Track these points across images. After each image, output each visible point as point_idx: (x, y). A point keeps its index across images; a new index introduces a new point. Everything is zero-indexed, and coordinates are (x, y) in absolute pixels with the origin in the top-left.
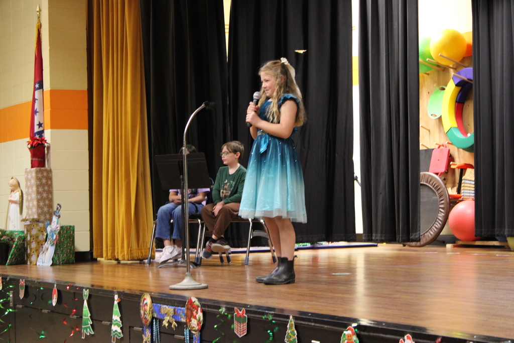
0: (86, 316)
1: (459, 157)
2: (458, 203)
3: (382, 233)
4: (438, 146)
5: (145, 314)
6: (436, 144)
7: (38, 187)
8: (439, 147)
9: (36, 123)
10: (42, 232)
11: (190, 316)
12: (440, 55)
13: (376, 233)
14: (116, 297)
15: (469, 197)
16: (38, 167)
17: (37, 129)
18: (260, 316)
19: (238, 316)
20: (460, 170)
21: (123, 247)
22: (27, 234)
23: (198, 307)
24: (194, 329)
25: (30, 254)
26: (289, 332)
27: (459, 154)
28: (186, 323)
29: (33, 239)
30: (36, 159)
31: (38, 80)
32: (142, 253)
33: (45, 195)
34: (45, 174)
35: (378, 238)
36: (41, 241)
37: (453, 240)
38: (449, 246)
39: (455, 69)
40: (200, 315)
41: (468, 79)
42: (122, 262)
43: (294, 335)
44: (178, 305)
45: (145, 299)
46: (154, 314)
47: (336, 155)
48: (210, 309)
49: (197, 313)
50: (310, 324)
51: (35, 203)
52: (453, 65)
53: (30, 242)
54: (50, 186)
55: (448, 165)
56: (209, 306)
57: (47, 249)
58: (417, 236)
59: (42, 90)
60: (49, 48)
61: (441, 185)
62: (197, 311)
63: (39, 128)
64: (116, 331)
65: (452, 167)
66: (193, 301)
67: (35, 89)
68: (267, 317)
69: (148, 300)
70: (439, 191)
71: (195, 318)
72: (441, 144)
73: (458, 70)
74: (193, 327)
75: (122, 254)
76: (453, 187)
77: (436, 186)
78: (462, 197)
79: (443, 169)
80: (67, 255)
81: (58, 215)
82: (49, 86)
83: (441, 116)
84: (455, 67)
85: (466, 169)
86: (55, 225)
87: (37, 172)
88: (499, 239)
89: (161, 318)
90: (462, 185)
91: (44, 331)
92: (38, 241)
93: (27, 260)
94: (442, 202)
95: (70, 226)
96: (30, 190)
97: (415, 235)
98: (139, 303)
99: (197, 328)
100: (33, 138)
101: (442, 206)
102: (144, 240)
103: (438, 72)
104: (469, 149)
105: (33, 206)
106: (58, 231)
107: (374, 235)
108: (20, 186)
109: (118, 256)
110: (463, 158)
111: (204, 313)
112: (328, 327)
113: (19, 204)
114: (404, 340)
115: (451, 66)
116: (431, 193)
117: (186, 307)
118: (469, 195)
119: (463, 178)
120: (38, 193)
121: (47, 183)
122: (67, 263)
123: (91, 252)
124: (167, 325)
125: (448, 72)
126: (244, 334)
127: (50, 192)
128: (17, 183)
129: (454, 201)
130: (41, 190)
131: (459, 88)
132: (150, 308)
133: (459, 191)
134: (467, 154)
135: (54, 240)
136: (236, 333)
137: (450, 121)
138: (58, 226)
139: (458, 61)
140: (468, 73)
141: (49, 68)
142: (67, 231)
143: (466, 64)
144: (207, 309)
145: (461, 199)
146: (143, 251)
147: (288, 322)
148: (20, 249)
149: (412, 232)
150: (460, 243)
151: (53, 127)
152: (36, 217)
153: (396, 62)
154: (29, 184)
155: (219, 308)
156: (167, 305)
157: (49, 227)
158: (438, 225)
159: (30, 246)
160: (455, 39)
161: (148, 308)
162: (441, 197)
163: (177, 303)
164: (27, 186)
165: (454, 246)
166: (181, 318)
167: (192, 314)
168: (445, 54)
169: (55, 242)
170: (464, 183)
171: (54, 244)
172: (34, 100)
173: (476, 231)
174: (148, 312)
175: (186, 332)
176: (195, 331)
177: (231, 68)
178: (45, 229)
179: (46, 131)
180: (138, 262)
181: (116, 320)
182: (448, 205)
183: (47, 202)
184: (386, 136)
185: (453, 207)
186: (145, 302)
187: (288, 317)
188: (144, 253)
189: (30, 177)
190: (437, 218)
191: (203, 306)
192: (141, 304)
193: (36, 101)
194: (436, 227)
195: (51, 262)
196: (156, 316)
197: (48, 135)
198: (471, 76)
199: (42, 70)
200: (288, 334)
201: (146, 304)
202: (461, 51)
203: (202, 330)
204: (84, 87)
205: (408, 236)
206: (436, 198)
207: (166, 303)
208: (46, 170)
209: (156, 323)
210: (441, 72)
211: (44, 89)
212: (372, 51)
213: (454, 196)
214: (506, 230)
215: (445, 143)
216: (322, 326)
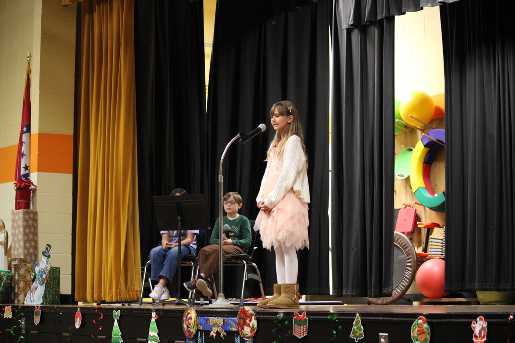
0: (115, 335)
1: (425, 217)
2: (425, 261)
3: (353, 288)
4: (404, 206)
5: (188, 327)
6: (403, 204)
7: (25, 228)
8: (405, 208)
9: (23, 165)
10: (29, 272)
12: (411, 116)
13: (347, 288)
14: (154, 314)
15: (436, 256)
16: (24, 208)
17: (23, 172)
18: (326, 317)
19: (298, 319)
20: (426, 229)
21: (111, 288)
22: (15, 273)
23: (253, 315)
24: (247, 336)
25: (17, 293)
26: (355, 328)
27: (425, 214)
28: (237, 333)
29: (21, 278)
30: (23, 201)
31: (25, 123)
33: (31, 237)
34: (32, 216)
35: (349, 293)
36: (28, 281)
37: (419, 298)
38: (415, 304)
39: (423, 131)
40: (254, 322)
41: (437, 140)
42: (112, 305)
43: (361, 330)
44: (227, 316)
45: (189, 313)
46: (199, 326)
48: (265, 316)
49: (250, 321)
50: (378, 318)
51: (22, 244)
52: (421, 127)
53: (18, 281)
54: (36, 228)
55: (415, 225)
56: (264, 313)
57: (36, 288)
58: (389, 291)
59: (29, 133)
60: (39, 92)
61: (409, 244)
62: (251, 319)
63: (25, 170)
65: (419, 226)
66: (247, 310)
67: (22, 133)
68: (331, 317)
70: (407, 250)
71: (248, 325)
72: (407, 204)
73: (426, 131)
74: (247, 334)
75: (110, 295)
76: (418, 247)
77: (403, 244)
78: (429, 256)
79: (409, 229)
80: (53, 296)
81: (47, 255)
82: (38, 130)
83: (409, 177)
84: (422, 129)
85: (433, 229)
87: (24, 214)
88: (465, 295)
89: (208, 329)
90: (430, 244)
92: (26, 280)
93: (14, 299)
94: (410, 260)
95: (56, 268)
96: (17, 231)
97: (388, 290)
98: (182, 318)
99: (250, 335)
100: (20, 181)
102: (132, 282)
103: (405, 133)
104: (438, 209)
105: (20, 247)
106: (48, 271)
107: (344, 290)
108: (4, 228)
109: (105, 298)
110: (428, 217)
111: (258, 319)
112: (398, 319)
113: (4, 245)
114: (477, 322)
115: (419, 127)
116: (400, 253)
117: (238, 316)
118: (436, 253)
119: (430, 237)
120: (25, 234)
121: (33, 224)
123: (73, 295)
124: (215, 335)
125: (416, 133)
126: (305, 335)
127: (35, 234)
128: (2, 224)
129: (421, 260)
130: (27, 231)
131: (428, 149)
132: (195, 321)
133: (425, 250)
134: (433, 213)
135: (44, 279)
136: (296, 335)
137: (417, 182)
138: (48, 265)
139: (426, 122)
140: (439, 134)
141: (39, 112)
142: (53, 272)
143: (434, 126)
144: (262, 316)
145: (428, 258)
146: (131, 293)
147: (354, 319)
148: (7, 288)
149: (385, 287)
150: (426, 300)
151: (40, 169)
152: (22, 257)
153: (371, 120)
154: (15, 225)
155: (277, 314)
156: (215, 317)
157: (37, 267)
158: (406, 284)
159: (18, 285)
160: (424, 101)
161: (192, 322)
162: (408, 255)
163: (227, 314)
164: (13, 227)
165: (421, 304)
166: (232, 327)
167: (245, 323)
168: (414, 116)
169: (45, 282)
170: (431, 242)
171: (43, 283)
172: (21, 143)
173: (446, 287)
174: (192, 325)
175: (238, 340)
176: (248, 338)
177: (210, 119)
178: (33, 270)
179: (32, 174)
180: (121, 304)
181: (154, 336)
182: (416, 264)
183: (33, 244)
184: (359, 192)
185: (420, 265)
186: (189, 316)
187: (354, 315)
188: (131, 295)
189: (17, 218)
190: (404, 276)
191: (257, 313)
192: (184, 319)
193: (23, 144)
194: (403, 285)
195: (41, 301)
196: (201, 328)
197: (34, 177)
198: (443, 138)
199: (30, 114)
200: (354, 330)
201: (191, 318)
202: (429, 114)
204: (71, 132)
205: (381, 290)
206: (403, 256)
207: (214, 315)
208: (32, 212)
209: (201, 335)
210: (408, 134)
211: (31, 132)
212: (346, 109)
213: (421, 254)
214: (477, 283)
215: (412, 203)
216: (391, 319)
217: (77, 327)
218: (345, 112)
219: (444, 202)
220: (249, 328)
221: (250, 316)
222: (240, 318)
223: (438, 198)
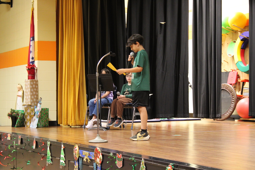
0: (48, 155)
1: (242, 76)
2: (241, 99)
3: (202, 114)
4: (232, 70)
5: (75, 155)
6: (231, 69)
7: (31, 89)
8: (232, 71)
9: (31, 57)
10: (33, 111)
11: (96, 157)
12: (233, 25)
13: (200, 114)
14: (62, 146)
15: (246, 96)
16: (31, 79)
17: (31, 60)
18: (129, 158)
19: (118, 158)
20: (242, 82)
21: (72, 119)
22: (25, 112)
23: (100, 152)
24: (98, 163)
25: (26, 122)
26: (142, 166)
27: (242, 75)
28: (94, 160)
29: (28, 115)
30: (30, 75)
31: (32, 36)
33: (34, 93)
34: (35, 82)
35: (201, 116)
37: (238, 118)
38: (236, 121)
40: (101, 156)
41: (247, 37)
43: (144, 168)
44: (90, 151)
45: (76, 147)
46: (80, 155)
47: (180, 75)
49: (99, 155)
50: (151, 163)
51: (30, 97)
52: (240, 30)
53: (27, 116)
54: (37, 88)
55: (237, 80)
57: (35, 120)
59: (34, 41)
60: (37, 20)
61: (233, 90)
62: (100, 154)
64: (62, 162)
65: (239, 81)
66: (98, 149)
67: (30, 41)
68: (132, 159)
69: (77, 148)
70: (232, 93)
71: (99, 157)
72: (233, 69)
74: (98, 162)
76: (239, 91)
77: (230, 90)
78: (243, 96)
79: (234, 82)
80: (45, 123)
81: (40, 103)
82: (37, 39)
83: (233, 56)
84: (241, 31)
85: (245, 82)
87: (31, 82)
89: (83, 157)
90: (244, 90)
91: (29, 161)
92: (31, 115)
93: (25, 125)
94: (233, 98)
95: (47, 108)
96: (27, 91)
97: (219, 115)
98: (73, 149)
99: (99, 163)
100: (29, 65)
101: (233, 101)
102: (82, 116)
103: (233, 33)
104: (247, 72)
105: (28, 98)
106: (40, 111)
107: (198, 114)
108: (22, 88)
109: (69, 123)
110: (244, 77)
111: (103, 155)
113: (22, 97)
115: (239, 30)
116: (228, 94)
117: (94, 152)
118: (246, 95)
119: (244, 87)
120: (31, 92)
121: (36, 87)
122: (45, 126)
123: (57, 121)
124: (85, 160)
125: (238, 33)
126: (121, 167)
127: (37, 92)
128: (21, 87)
129: (239, 98)
130: (32, 90)
131: (243, 42)
132: (78, 152)
133: (242, 93)
134: (246, 74)
135: (38, 115)
136: (117, 166)
137: (238, 58)
138: (40, 108)
139: (242, 28)
141: (37, 30)
142: (45, 111)
143: (246, 30)
144: (104, 153)
147: (141, 161)
148: (22, 119)
149: (217, 114)
150: (242, 119)
151: (39, 59)
152: (30, 104)
154: (27, 87)
155: (110, 153)
156: (86, 151)
157: (36, 108)
158: (231, 110)
159: (27, 118)
160: (241, 17)
161: (77, 152)
162: (233, 96)
164: (26, 88)
165: (239, 121)
166: (92, 157)
167: (97, 156)
168: (236, 25)
172: (30, 46)
173: (249, 114)
174: (77, 154)
175: (95, 164)
176: (98, 164)
177: (128, 30)
178: (34, 109)
179: (35, 61)
181: (62, 157)
182: (236, 100)
183: (35, 96)
184: (205, 65)
185: (239, 101)
186: (76, 149)
187: (141, 159)
188: (82, 122)
189: (27, 84)
190: (231, 107)
191: (102, 152)
192: (74, 150)
193: (31, 46)
194: (230, 111)
195: (37, 126)
196: (80, 156)
197: (36, 63)
198: (248, 36)
199: (34, 31)
200: (141, 167)
201: (76, 150)
202: (244, 23)
203: (102, 164)
204: (55, 40)
205: (215, 115)
206: (230, 96)
207: (85, 150)
208: (35, 81)
209: (81, 159)
210: (234, 34)
211: (35, 40)
212: (199, 23)
213: (239, 95)
215: (235, 69)
216: (157, 164)
217: (34, 148)
218: (199, 25)
219: (249, 70)
220: (99, 159)
222: (95, 153)
223: (247, 67)
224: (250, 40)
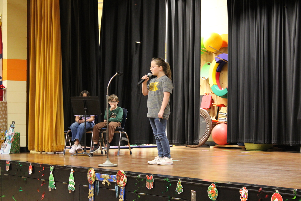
0: (51, 180)
1: (217, 100)
2: (217, 125)
3: (178, 140)
4: (205, 94)
5: (90, 178)
6: (205, 93)
8: (206, 95)
10: (3, 136)
11: (119, 179)
12: (209, 46)
13: (175, 140)
14: (72, 170)
15: (222, 122)
18: (163, 179)
19: (148, 179)
20: (217, 107)
21: (48, 145)
23: (125, 175)
24: (121, 186)
26: (178, 186)
27: (217, 99)
28: (116, 183)
32: (58, 148)
33: (3, 116)
34: (4, 104)
36: (2, 141)
37: (213, 144)
38: (211, 147)
39: (216, 54)
40: (125, 179)
41: (224, 60)
42: (48, 153)
43: (181, 188)
45: (90, 171)
46: (96, 178)
48: (131, 176)
49: (123, 178)
50: (190, 182)
52: (215, 52)
54: (6, 111)
55: (211, 105)
56: (130, 174)
57: (7, 145)
58: (197, 142)
59: (2, 59)
60: (7, 36)
61: (208, 115)
62: (124, 177)
64: (72, 187)
65: (213, 105)
66: (121, 172)
68: (166, 180)
69: (93, 171)
70: (207, 118)
71: (122, 180)
72: (207, 93)
73: (217, 54)
75: (48, 148)
76: (213, 116)
77: (205, 115)
78: (219, 122)
79: (208, 107)
81: (13, 127)
82: (7, 57)
83: (208, 78)
85: (221, 107)
86: (10, 132)
88: (238, 144)
89: (101, 180)
90: (219, 115)
94: (208, 124)
95: (18, 133)
97: (196, 141)
99: (123, 185)
101: (208, 126)
102: (59, 141)
103: (206, 55)
104: (224, 97)
106: (14, 135)
107: (173, 141)
110: (218, 101)
111: (127, 177)
112: (201, 184)
114: (242, 190)
115: (214, 52)
116: (203, 120)
118: (222, 120)
119: (219, 112)
120: (0, 115)
121: (5, 109)
122: (16, 153)
123: (27, 147)
124: (104, 184)
125: (212, 55)
126: (152, 188)
127: (6, 114)
129: (214, 124)
131: (218, 64)
132: (94, 176)
133: (217, 118)
134: (221, 99)
135: (11, 140)
136: (147, 187)
137: (213, 81)
138: (13, 133)
139: (218, 50)
140: (224, 56)
141: (7, 47)
142: (16, 136)
143: (222, 52)
144: (129, 176)
145: (218, 123)
146: (59, 147)
147: (178, 182)
149: (195, 140)
150: (217, 146)
151: (8, 79)
153: (188, 49)
155: (137, 175)
156: (105, 174)
157: (7, 133)
158: (206, 137)
160: (217, 38)
161: (92, 176)
163: (111, 173)
165: (214, 148)
166: (113, 180)
167: (120, 179)
168: (211, 46)
169: (12, 142)
170: (220, 114)
171: (10, 143)
173: (228, 140)
174: (92, 177)
175: (117, 187)
176: (122, 186)
177: (101, 49)
178: (5, 135)
179: (3, 81)
180: (53, 153)
181: (72, 182)
182: (212, 126)
183: (5, 120)
185: (214, 127)
186: (91, 172)
187: (178, 180)
190: (205, 132)
191: (127, 174)
192: (88, 173)
194: (204, 137)
195: (10, 152)
196: (97, 179)
197: (5, 83)
198: (227, 59)
199: (2, 48)
201: (92, 173)
203: (126, 186)
204: (26, 58)
205: (193, 141)
206: (205, 121)
207: (104, 173)
208: (4, 102)
209: (97, 183)
210: (208, 55)
211: (3, 58)
212: (174, 43)
213: (214, 121)
214: (245, 139)
215: (210, 93)
216: (197, 183)
217: (30, 173)
218: (174, 45)
219: (227, 93)
220: (122, 182)
221: (123, 175)
222: (118, 176)
223: (224, 91)
224: (229, 63)
